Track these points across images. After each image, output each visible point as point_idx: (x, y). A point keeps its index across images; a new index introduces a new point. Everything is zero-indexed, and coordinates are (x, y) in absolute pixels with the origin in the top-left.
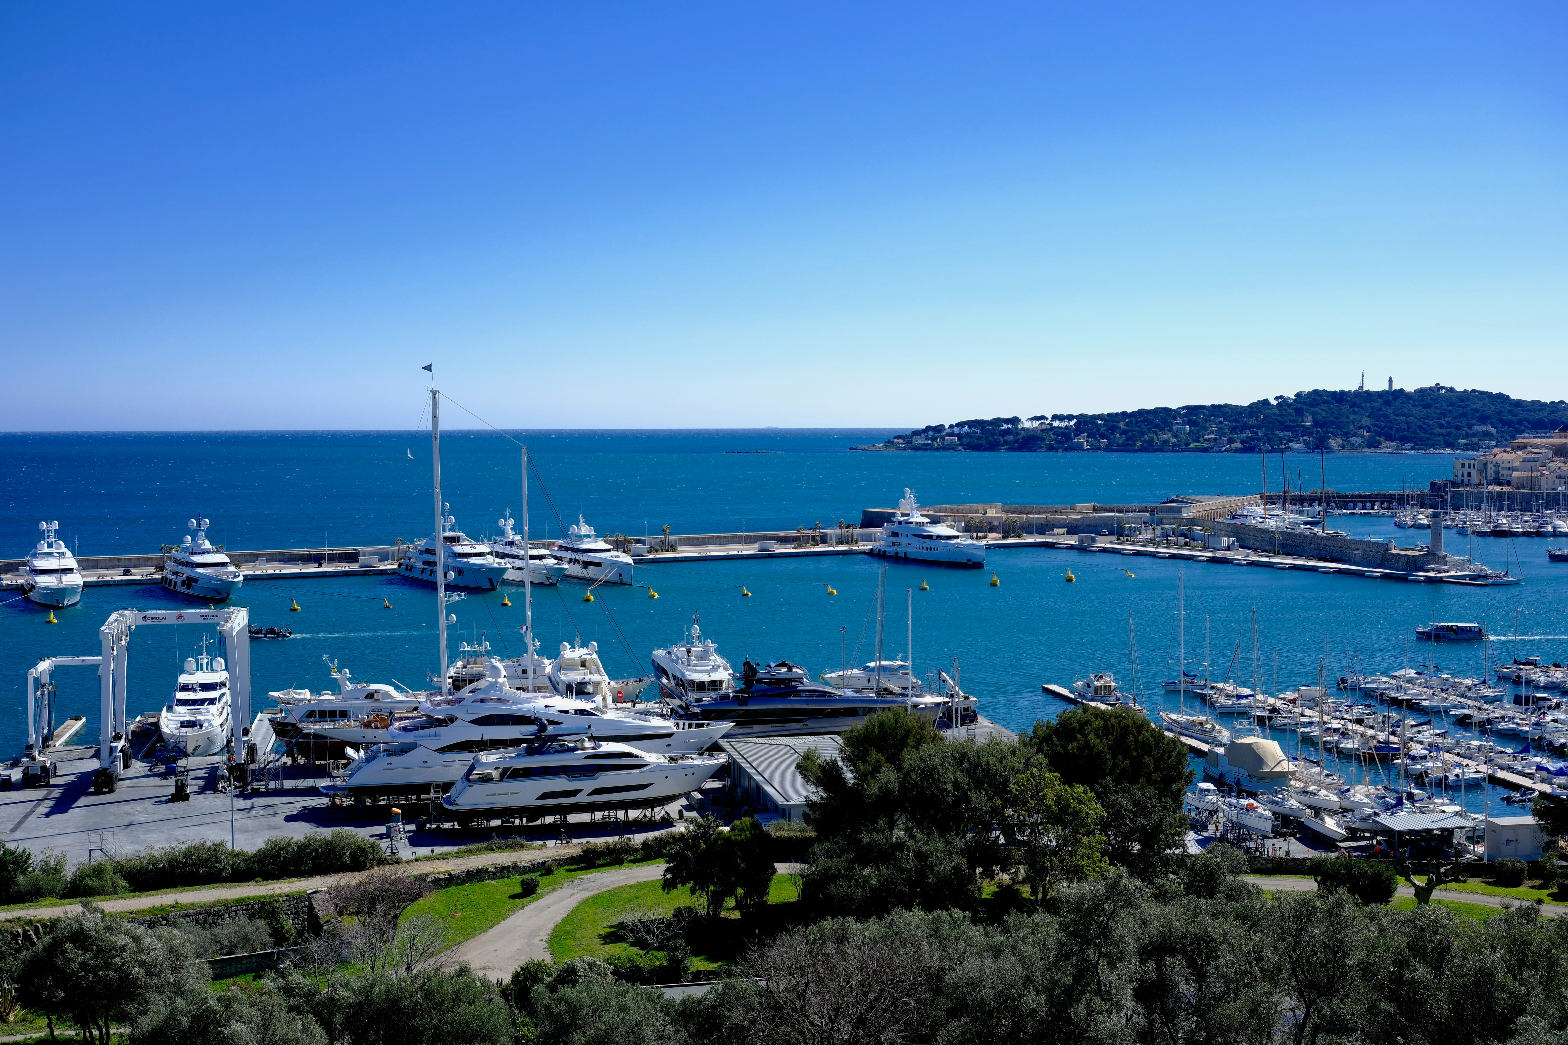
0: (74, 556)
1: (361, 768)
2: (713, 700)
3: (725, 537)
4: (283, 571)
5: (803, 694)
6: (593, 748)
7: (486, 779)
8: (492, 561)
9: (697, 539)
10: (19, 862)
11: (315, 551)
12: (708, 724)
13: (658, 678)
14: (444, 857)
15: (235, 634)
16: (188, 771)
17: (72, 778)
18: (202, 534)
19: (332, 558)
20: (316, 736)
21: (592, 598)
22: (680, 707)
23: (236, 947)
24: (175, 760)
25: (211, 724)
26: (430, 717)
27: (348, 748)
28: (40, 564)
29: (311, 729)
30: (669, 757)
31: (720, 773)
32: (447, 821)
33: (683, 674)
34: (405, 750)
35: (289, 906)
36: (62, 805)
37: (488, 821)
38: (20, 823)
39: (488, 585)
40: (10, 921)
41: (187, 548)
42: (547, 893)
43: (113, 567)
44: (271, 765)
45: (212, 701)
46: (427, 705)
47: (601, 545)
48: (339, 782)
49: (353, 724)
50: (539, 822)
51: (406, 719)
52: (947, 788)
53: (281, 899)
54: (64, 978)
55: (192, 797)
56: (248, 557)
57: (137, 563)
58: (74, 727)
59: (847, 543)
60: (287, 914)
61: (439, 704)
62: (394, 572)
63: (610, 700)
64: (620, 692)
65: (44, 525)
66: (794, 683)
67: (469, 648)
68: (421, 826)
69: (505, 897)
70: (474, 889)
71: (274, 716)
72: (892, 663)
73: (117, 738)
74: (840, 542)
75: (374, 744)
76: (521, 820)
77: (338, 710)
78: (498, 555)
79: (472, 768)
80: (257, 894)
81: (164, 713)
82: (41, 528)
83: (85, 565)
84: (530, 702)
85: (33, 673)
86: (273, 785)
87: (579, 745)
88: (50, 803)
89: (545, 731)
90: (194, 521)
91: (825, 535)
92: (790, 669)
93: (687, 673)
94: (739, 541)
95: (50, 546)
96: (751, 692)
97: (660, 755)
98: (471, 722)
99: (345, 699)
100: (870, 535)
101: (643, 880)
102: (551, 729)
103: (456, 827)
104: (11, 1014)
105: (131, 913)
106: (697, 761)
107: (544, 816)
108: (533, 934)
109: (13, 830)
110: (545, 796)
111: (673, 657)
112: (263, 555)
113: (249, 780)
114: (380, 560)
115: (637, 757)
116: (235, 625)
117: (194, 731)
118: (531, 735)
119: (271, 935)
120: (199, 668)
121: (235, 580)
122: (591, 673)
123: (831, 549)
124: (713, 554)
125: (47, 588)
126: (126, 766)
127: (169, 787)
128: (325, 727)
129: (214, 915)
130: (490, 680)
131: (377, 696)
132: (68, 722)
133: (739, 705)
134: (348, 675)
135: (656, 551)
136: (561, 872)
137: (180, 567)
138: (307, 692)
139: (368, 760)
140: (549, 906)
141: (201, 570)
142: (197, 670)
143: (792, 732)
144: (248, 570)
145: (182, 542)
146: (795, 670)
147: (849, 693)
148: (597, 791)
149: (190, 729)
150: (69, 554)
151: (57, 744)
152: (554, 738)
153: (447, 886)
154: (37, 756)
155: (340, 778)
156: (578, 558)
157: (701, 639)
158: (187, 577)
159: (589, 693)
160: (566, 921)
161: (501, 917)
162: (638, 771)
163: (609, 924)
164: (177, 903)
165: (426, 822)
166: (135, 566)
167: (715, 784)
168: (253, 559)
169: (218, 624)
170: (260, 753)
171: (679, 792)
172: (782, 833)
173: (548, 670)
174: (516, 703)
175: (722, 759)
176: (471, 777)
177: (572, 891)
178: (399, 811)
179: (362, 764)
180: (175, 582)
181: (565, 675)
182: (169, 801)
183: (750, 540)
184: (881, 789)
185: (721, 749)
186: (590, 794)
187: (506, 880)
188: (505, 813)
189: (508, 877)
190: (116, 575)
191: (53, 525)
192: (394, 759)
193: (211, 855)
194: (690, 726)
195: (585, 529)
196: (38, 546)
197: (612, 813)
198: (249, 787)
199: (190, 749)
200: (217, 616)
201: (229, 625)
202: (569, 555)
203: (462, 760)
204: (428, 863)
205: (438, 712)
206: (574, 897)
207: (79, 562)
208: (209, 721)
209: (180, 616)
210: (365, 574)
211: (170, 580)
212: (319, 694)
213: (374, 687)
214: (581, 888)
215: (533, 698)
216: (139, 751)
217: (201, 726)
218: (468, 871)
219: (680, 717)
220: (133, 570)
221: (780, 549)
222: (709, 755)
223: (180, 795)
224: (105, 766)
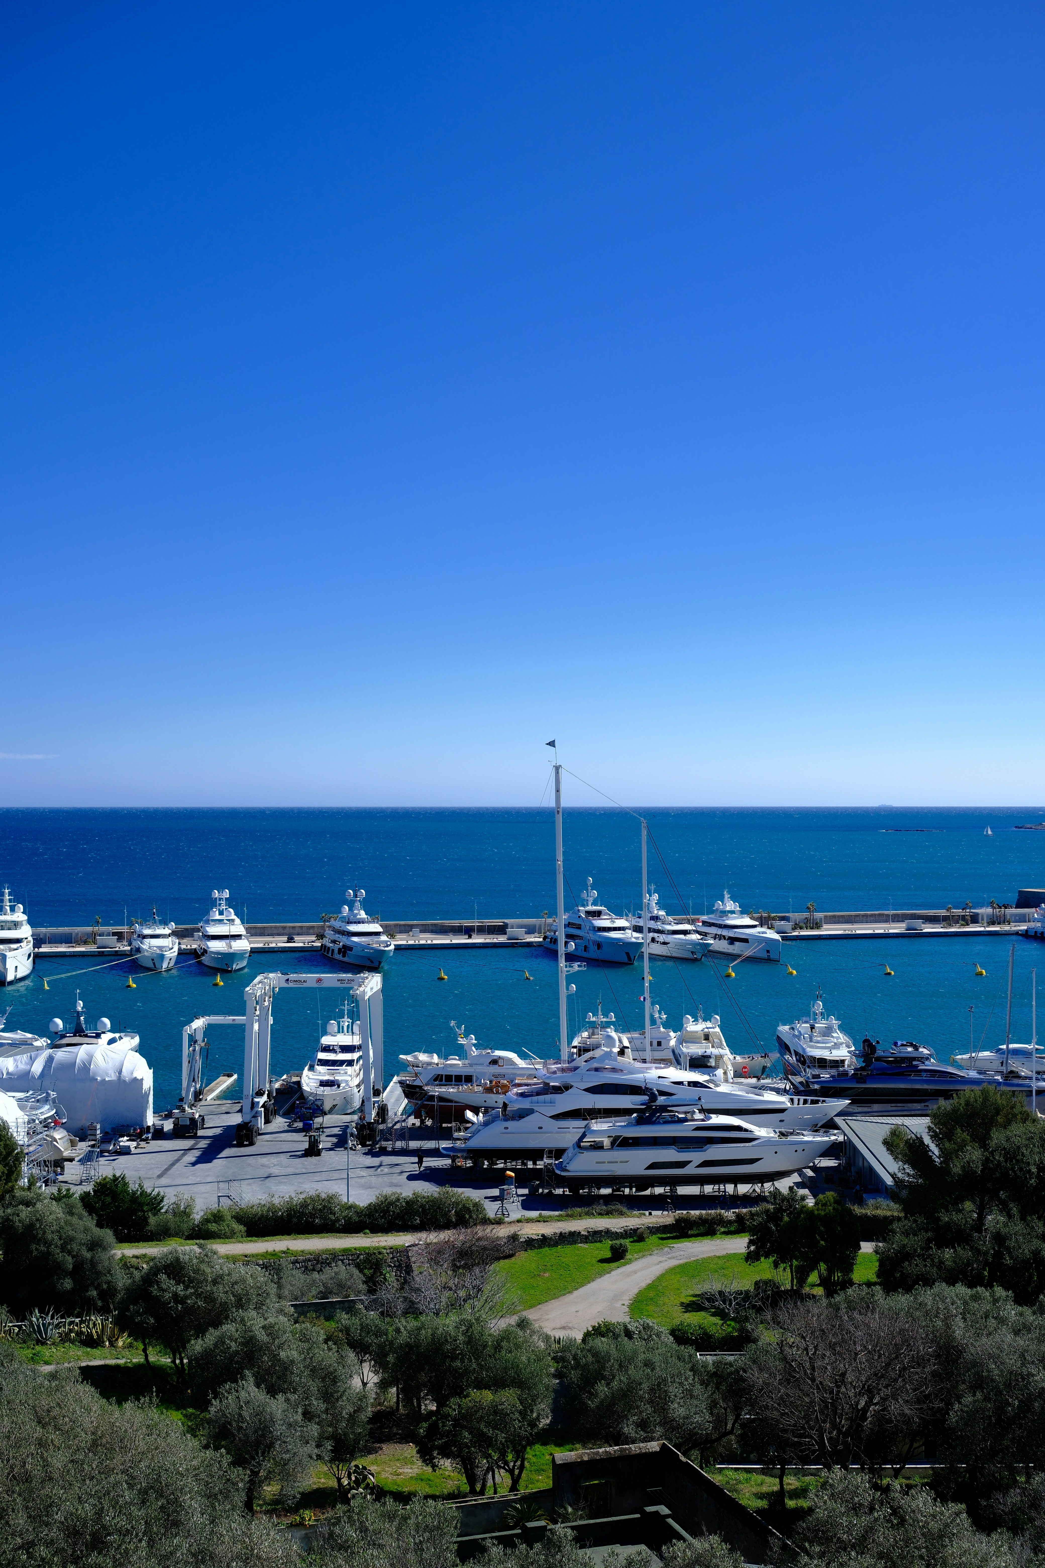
0: (243, 923)
1: (480, 1130)
2: (832, 1076)
3: (872, 915)
4: (435, 942)
5: (924, 1074)
6: (703, 1120)
7: (597, 1147)
8: (633, 937)
9: (843, 916)
10: (153, 1204)
11: (466, 923)
12: (824, 1101)
13: (782, 1055)
14: (545, 1220)
15: (367, 998)
16: (323, 1128)
17: (218, 1131)
18: (358, 904)
19: (481, 930)
20: (441, 1099)
21: (733, 974)
22: (801, 1083)
23: (330, 1293)
24: (312, 1116)
25: (347, 1085)
26: (547, 1084)
27: (468, 1111)
28: (212, 930)
29: (436, 1092)
30: (780, 1132)
31: (832, 1150)
32: (559, 1187)
33: (804, 1050)
34: (522, 1114)
35: (393, 1258)
36: (207, 1156)
37: (599, 1189)
38: (167, 1170)
39: (625, 959)
40: (137, 1257)
41: (344, 917)
42: (636, 1259)
43: (279, 935)
44: (398, 1126)
45: (350, 1063)
46: (544, 1072)
47: (747, 921)
48: (459, 1144)
49: (476, 1089)
50: (648, 1192)
51: (527, 1085)
52: (1030, 1170)
53: (385, 1251)
54: (155, 1305)
55: (324, 1153)
56: (403, 928)
57: (300, 931)
58: (226, 1083)
59: (999, 923)
60: (390, 1266)
61: (555, 1073)
62: (539, 945)
63: (731, 1074)
64: (745, 1068)
65: (216, 894)
66: (914, 1063)
67: (594, 1019)
68: (533, 1191)
69: (594, 1261)
70: (566, 1252)
71: (404, 1078)
72: (1026, 1046)
73: (260, 1093)
74: (992, 923)
75: (493, 1108)
76: (631, 1189)
77: (463, 1074)
78: (638, 929)
79: (584, 1135)
80: (363, 1245)
81: (306, 1071)
82: (213, 896)
83: (253, 932)
84: (643, 1072)
85: (188, 1030)
86: (399, 1144)
87: (689, 1116)
88: (197, 1153)
89: (655, 1101)
90: (351, 891)
91: (977, 914)
92: (916, 1048)
93: (808, 1049)
94: (885, 919)
95: (221, 913)
96: (870, 1070)
97: (771, 1130)
98: (586, 1090)
99: (471, 1065)
100: (1024, 915)
101: (732, 1252)
102: (661, 1099)
103: (567, 1193)
104: (120, 1340)
105: (246, 1256)
106: (808, 1138)
107: (653, 1186)
108: (615, 1298)
109: (160, 1176)
110: (653, 1166)
111: (796, 1033)
112: (416, 926)
113: (378, 1139)
114: (526, 933)
115: (746, 1130)
116: (368, 990)
117: (332, 1090)
118: (642, 1104)
119: (364, 1282)
120: (340, 1030)
121: (386, 949)
122: (713, 1047)
123: (982, 929)
124: (858, 932)
125: (218, 953)
126: (267, 1121)
127: (301, 1142)
128: (450, 1091)
129: (322, 1263)
130: (605, 1049)
131: (500, 1062)
132: (221, 1078)
133: (858, 1082)
134: (474, 1042)
135: (801, 928)
136: (654, 1239)
137: (337, 935)
138: (435, 1056)
139: (486, 1124)
140: (635, 1272)
141: (355, 939)
142: (339, 1032)
143: (913, 1113)
144: (402, 940)
145: (340, 912)
146: (921, 1050)
147: (973, 1074)
148: (706, 1164)
149: (329, 1088)
150: (238, 921)
151: (209, 1098)
152: (664, 1108)
153: (540, 1247)
154: (187, 1108)
155: (461, 1139)
156: (724, 934)
157: (825, 1015)
158: (343, 945)
159: (711, 1067)
160: (650, 1287)
161: (589, 1280)
162: (747, 1144)
163: (692, 1292)
164: (288, 1249)
165: (539, 1186)
166: (298, 934)
167: (830, 1163)
168: (407, 929)
169: (352, 988)
170: (391, 1113)
171: (791, 1168)
172: (879, 1212)
173: (673, 1043)
174: (631, 1073)
175: (836, 1137)
176: (582, 1144)
177: (661, 1259)
178: (513, 1174)
179: (480, 1128)
180: (333, 950)
181: (687, 1048)
182: (300, 1157)
183: (897, 919)
184: (963, 1167)
185: (837, 1127)
186: (698, 1166)
187: (598, 1245)
188: (615, 1181)
189: (600, 1241)
190: (280, 942)
191: (224, 894)
192: (511, 1124)
193: (324, 1206)
194: (805, 1102)
195: (730, 905)
196: (211, 913)
197: (722, 1187)
198: (378, 1146)
199: (327, 1107)
200: (353, 980)
201: (361, 989)
202: (713, 930)
203: (575, 1126)
204: (529, 1224)
205: (554, 1080)
206: (662, 1265)
207: (247, 929)
208: (347, 1081)
209: (319, 980)
210: (513, 945)
211: (329, 948)
212: (446, 1059)
213: (498, 1053)
214: (670, 1256)
215: (648, 1068)
216: (280, 1109)
217: (339, 1086)
218: (561, 1233)
219: (798, 1093)
220: (296, 938)
221: (928, 929)
222: (825, 1132)
223: (313, 1151)
224: (247, 1119)
